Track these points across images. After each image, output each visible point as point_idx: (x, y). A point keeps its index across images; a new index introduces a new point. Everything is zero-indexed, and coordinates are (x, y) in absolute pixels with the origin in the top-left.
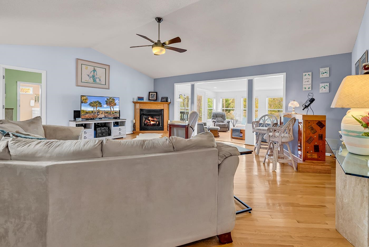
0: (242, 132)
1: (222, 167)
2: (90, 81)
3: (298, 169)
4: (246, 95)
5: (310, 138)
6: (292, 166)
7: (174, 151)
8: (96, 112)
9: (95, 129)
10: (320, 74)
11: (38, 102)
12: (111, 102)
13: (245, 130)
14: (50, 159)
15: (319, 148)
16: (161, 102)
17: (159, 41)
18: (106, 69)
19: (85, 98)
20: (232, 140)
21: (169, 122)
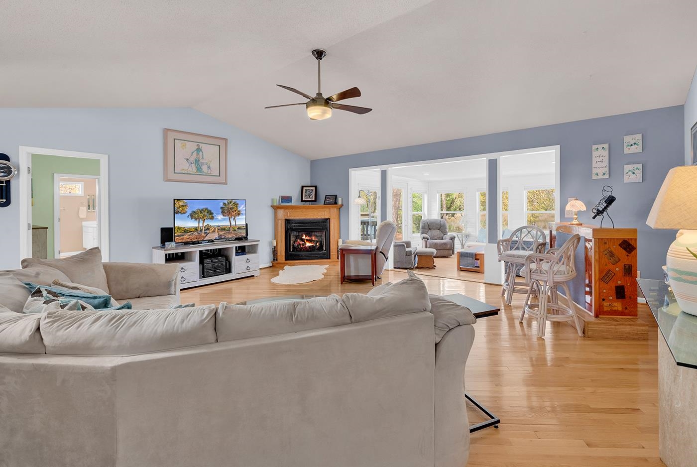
0: (478, 258)
1: (443, 348)
2: (191, 170)
3: (586, 332)
4: (485, 186)
5: (608, 273)
6: (573, 325)
7: (352, 322)
8: (202, 230)
9: (202, 262)
10: (625, 147)
11: (94, 209)
12: (230, 209)
13: (484, 254)
14: (120, 350)
15: (626, 290)
16: (324, 204)
17: (319, 94)
18: (219, 146)
19: (181, 203)
20: (459, 275)
21: (340, 244)
